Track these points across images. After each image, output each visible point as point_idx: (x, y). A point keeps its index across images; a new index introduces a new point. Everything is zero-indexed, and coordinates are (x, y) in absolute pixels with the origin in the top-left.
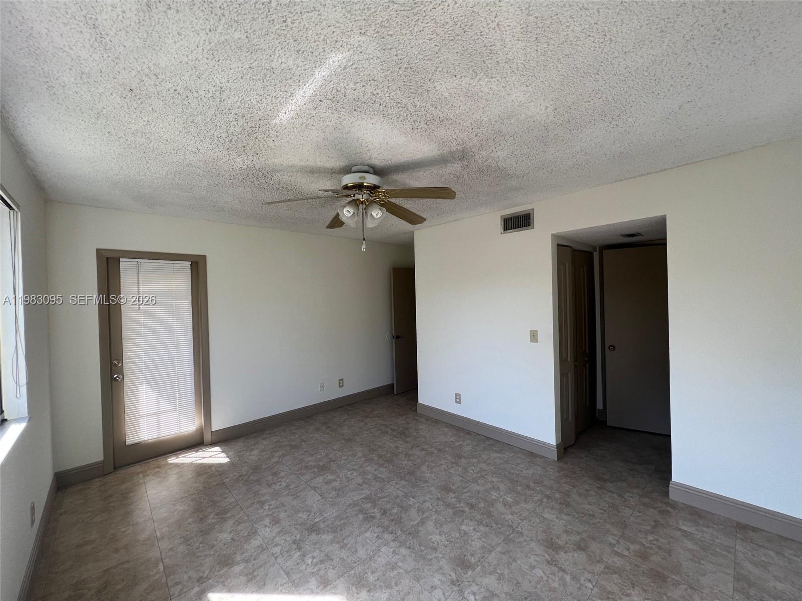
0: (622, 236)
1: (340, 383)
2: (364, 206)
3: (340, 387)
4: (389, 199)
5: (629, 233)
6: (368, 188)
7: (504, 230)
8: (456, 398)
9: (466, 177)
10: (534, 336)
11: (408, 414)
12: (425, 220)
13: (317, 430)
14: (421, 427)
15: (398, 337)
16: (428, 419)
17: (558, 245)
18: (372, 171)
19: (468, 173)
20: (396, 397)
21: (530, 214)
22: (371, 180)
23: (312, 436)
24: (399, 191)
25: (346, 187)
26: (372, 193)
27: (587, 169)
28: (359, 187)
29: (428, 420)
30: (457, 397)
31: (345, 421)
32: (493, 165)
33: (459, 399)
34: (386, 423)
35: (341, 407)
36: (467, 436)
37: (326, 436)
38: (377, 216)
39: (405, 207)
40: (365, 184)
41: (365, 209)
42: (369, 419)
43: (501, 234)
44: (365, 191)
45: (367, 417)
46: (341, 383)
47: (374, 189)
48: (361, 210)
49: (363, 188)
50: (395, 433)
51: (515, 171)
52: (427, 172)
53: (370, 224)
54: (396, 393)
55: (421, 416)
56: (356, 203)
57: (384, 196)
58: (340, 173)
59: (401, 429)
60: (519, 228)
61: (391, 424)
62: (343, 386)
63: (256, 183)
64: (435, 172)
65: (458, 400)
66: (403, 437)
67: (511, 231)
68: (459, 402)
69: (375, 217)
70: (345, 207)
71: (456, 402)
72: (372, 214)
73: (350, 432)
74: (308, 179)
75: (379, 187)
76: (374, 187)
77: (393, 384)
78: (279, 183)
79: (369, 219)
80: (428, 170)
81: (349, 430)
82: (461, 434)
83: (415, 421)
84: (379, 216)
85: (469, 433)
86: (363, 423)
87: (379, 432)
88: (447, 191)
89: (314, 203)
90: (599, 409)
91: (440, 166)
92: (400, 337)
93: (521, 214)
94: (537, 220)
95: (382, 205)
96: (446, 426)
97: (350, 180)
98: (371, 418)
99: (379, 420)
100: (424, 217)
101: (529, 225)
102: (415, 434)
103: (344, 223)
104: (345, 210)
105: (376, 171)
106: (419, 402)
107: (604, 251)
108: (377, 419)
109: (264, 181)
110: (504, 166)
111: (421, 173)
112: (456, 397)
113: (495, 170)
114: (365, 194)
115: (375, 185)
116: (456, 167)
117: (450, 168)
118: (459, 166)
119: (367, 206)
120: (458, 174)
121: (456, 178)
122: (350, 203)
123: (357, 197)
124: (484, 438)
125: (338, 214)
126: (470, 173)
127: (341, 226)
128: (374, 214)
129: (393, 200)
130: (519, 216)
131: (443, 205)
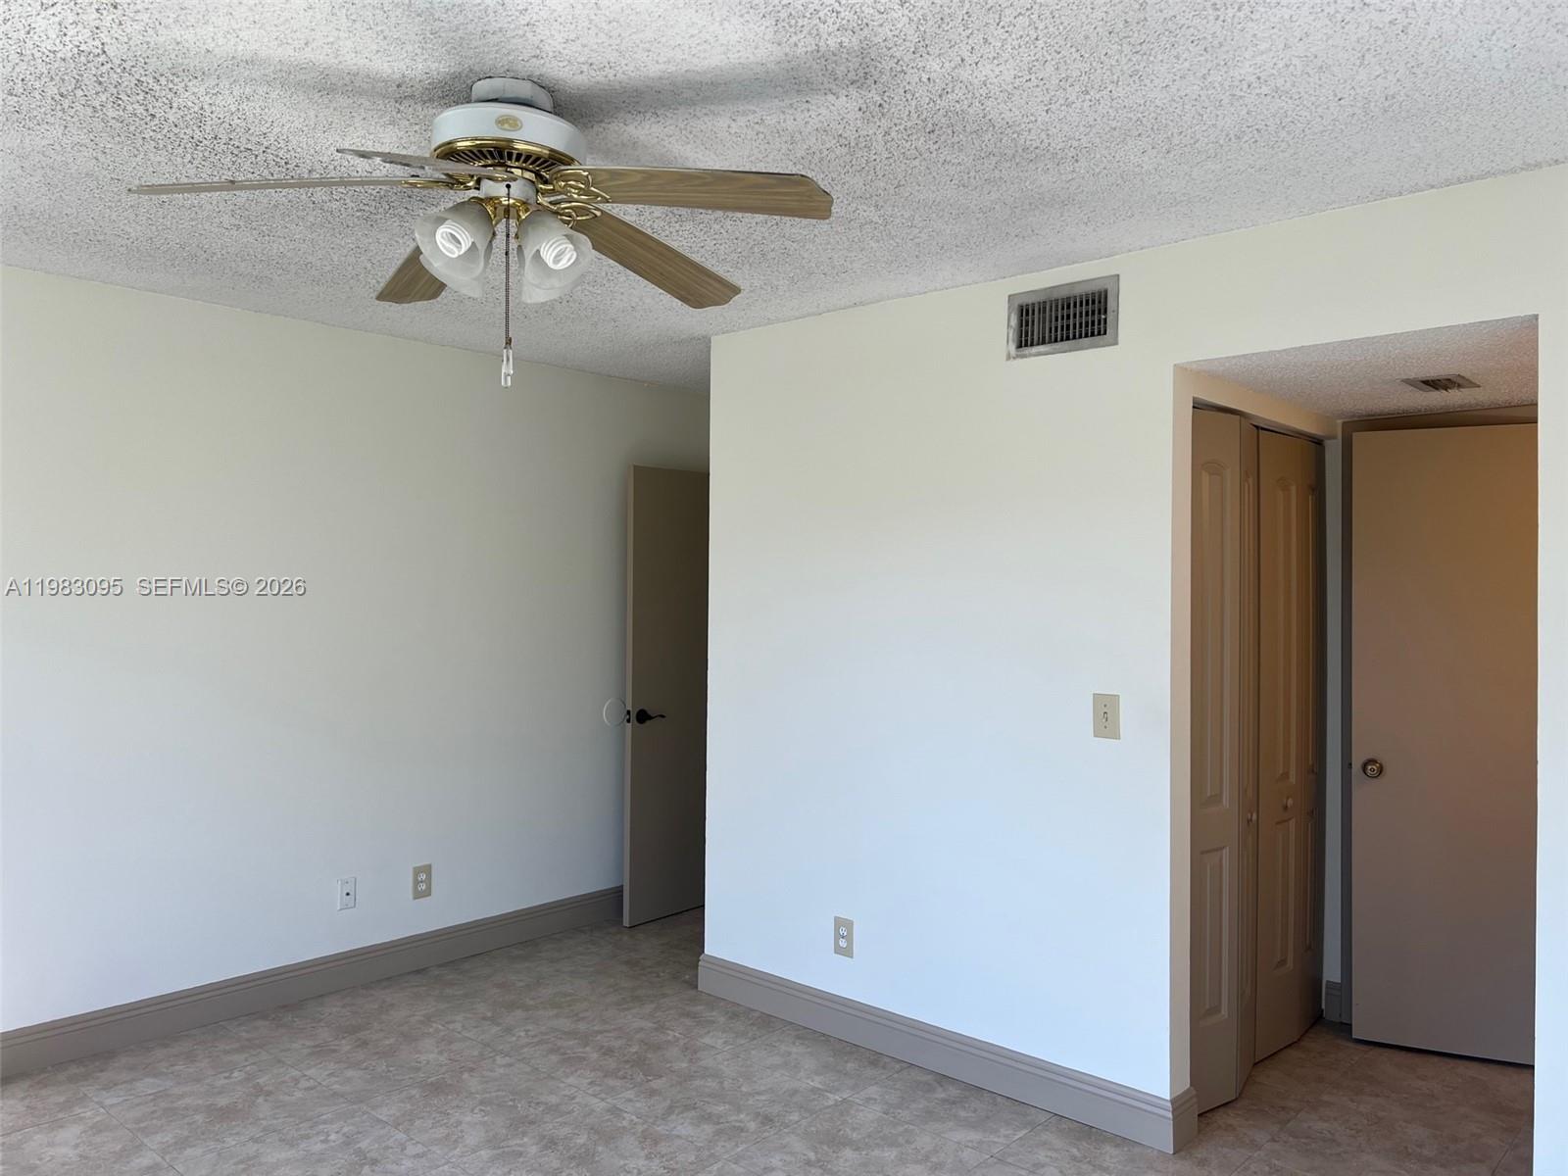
0: (1409, 382)
1: (416, 883)
2: (513, 222)
3: (418, 895)
4: (606, 207)
5: (1432, 373)
6: (528, 159)
7: (1020, 346)
8: (838, 936)
9: (880, 148)
10: (1106, 717)
11: (664, 996)
12: (736, 290)
13: (321, 1052)
14: (707, 1040)
15: (643, 717)
16: (736, 1012)
17: (1199, 406)
18: (548, 104)
19: (887, 133)
20: (625, 938)
21: (1106, 292)
22: (539, 131)
23: (295, 1073)
24: (639, 177)
25: (449, 152)
26: (546, 182)
27: (1284, 145)
28: (498, 154)
29: (734, 1016)
30: (843, 931)
31: (428, 1020)
32: (971, 111)
33: (849, 938)
34: (582, 1026)
35: (418, 972)
36: (870, 1072)
37: (350, 1073)
38: (557, 260)
39: (674, 245)
40: (520, 146)
41: (517, 236)
42: (519, 1013)
43: (1009, 357)
44: (518, 172)
45: (512, 1006)
46: (423, 883)
47: (546, 165)
48: (501, 236)
49: (510, 159)
50: (611, 1063)
51: (1043, 136)
52: (742, 121)
53: (534, 292)
54: (626, 922)
55: (714, 1001)
56: (484, 212)
57: (587, 192)
58: (431, 100)
59: (634, 1049)
60: (1068, 339)
61: (601, 1032)
62: (427, 893)
63: (111, 113)
64: (771, 120)
65: (843, 943)
66: (640, 1077)
67: (1042, 348)
68: (847, 952)
69: (550, 264)
70: (440, 221)
71: (838, 950)
72: (538, 251)
73: (443, 1059)
74: (312, 113)
75: (569, 161)
76: (550, 157)
77: (619, 891)
78: (201, 121)
79: (530, 272)
80: (744, 114)
81: (441, 1053)
82: (850, 1066)
83: (688, 1022)
84: (564, 264)
85: (875, 1059)
86: (495, 1029)
87: (554, 1058)
88: (801, 189)
89: (335, 205)
90: (1328, 981)
91: (787, 102)
92: (650, 718)
93: (1078, 291)
94: (1129, 313)
95: (579, 227)
96: (798, 1037)
97: (462, 124)
98: (527, 1008)
99: (557, 1016)
100: (735, 277)
101: (1103, 332)
102: (684, 1065)
103: (442, 286)
104: (442, 231)
105: (562, 104)
106: (706, 952)
107: (1354, 434)
108: (552, 1013)
109: (140, 110)
110: (1007, 115)
111: (723, 122)
112: (837, 930)
113: (975, 127)
114: (515, 180)
115: (551, 150)
116: (840, 108)
117: (823, 111)
118: (853, 106)
119: (520, 222)
120: (851, 134)
121: (844, 150)
122: (459, 208)
123: (489, 188)
124: (929, 1077)
125: (417, 251)
126: (893, 134)
127: (435, 295)
128: (548, 256)
129: (617, 210)
130: (1069, 298)
131: (809, 246)
